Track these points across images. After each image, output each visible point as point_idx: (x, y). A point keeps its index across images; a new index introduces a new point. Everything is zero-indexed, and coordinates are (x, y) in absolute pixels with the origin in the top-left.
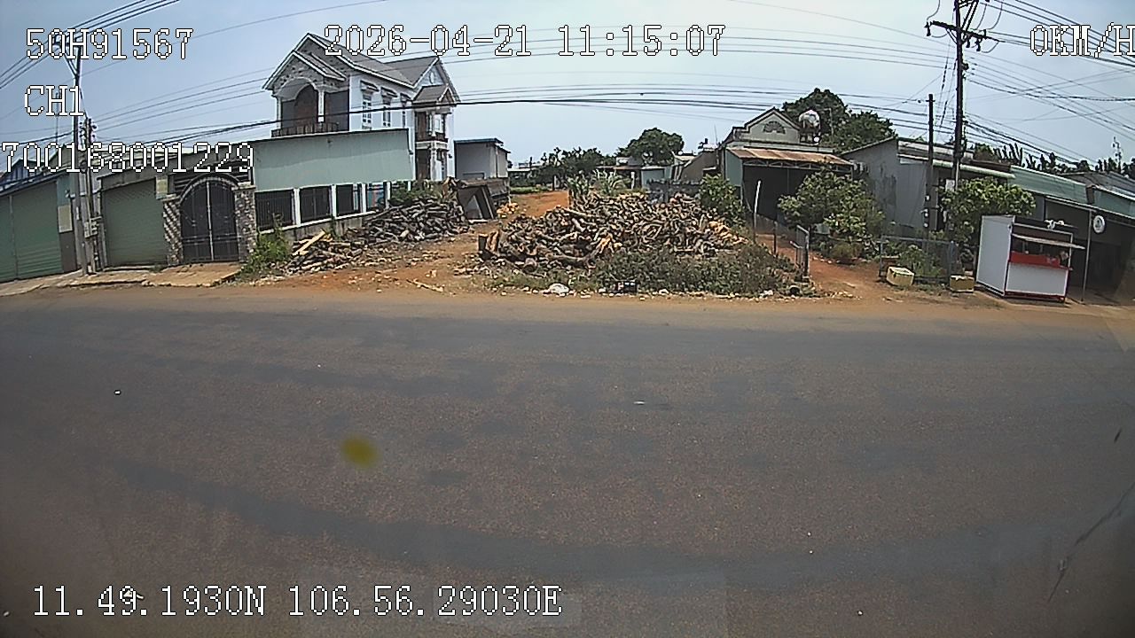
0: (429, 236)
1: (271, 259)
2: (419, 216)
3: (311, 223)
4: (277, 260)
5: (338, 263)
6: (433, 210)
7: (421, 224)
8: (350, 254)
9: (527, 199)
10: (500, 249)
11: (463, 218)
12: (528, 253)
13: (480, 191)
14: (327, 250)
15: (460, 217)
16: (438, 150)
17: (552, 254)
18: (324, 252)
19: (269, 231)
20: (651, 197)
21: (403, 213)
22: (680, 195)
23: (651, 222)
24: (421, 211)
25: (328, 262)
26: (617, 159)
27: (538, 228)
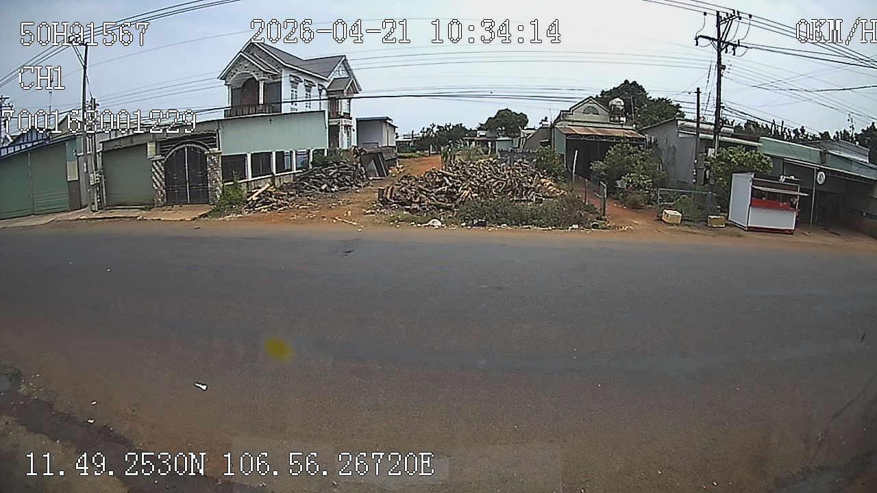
0: (341, 188)
1: (232, 202)
2: (334, 174)
3: (259, 178)
4: (237, 203)
5: (280, 206)
6: (343, 170)
7: (336, 180)
8: (287, 201)
9: (410, 162)
10: (394, 198)
11: (365, 176)
12: (413, 200)
13: (376, 156)
14: (271, 197)
15: (362, 175)
16: (345, 126)
17: (429, 201)
18: (270, 198)
19: (231, 183)
20: (501, 161)
21: (322, 172)
22: (521, 160)
23: (498, 179)
24: (335, 171)
25: (273, 206)
26: (478, 132)
27: (420, 183)
